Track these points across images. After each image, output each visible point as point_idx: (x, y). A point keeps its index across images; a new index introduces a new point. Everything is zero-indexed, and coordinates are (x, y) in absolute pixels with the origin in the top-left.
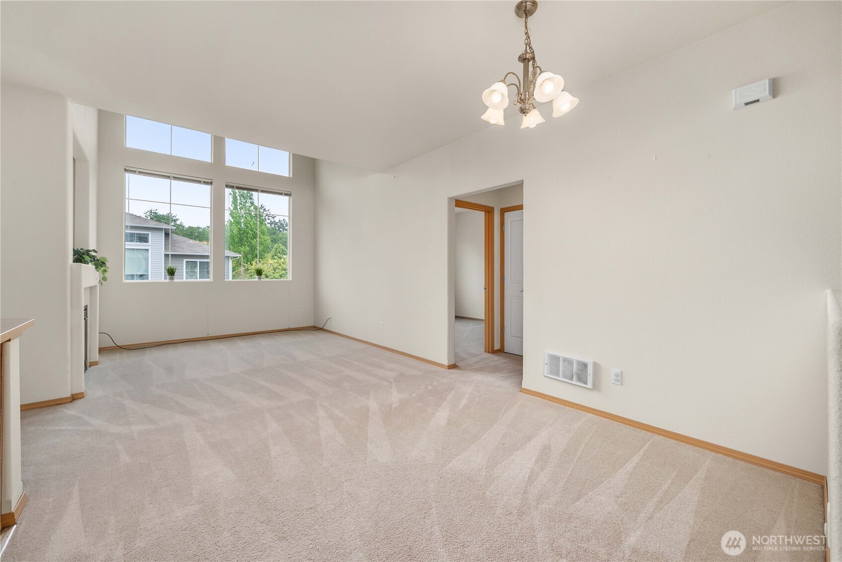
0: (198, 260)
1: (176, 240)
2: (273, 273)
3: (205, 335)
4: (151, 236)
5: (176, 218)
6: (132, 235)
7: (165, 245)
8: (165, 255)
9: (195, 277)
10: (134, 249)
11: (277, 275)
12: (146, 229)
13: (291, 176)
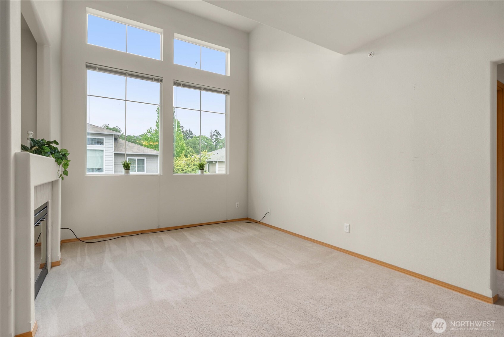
0: (137, 158)
2: (187, 168)
3: (155, 227)
4: (105, 140)
5: (121, 130)
6: (92, 140)
7: (114, 147)
8: (115, 155)
9: (134, 170)
10: (94, 150)
11: (190, 169)
12: (103, 135)
13: (229, 75)
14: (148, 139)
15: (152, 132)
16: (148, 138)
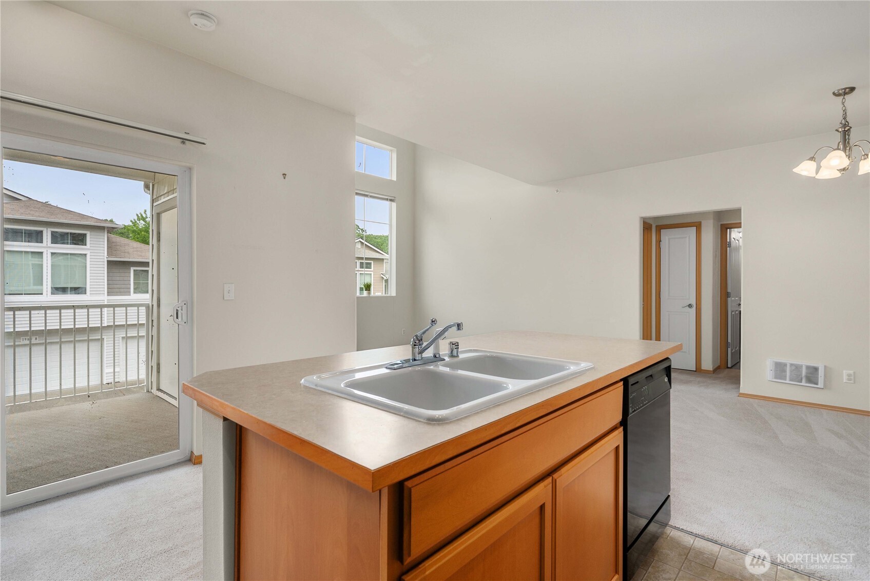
0: (141, 269)
1: (116, 242)
4: (90, 236)
7: (108, 249)
8: (108, 262)
10: (68, 254)
12: (85, 228)
13: (394, 178)
14: (141, 232)
15: (147, 219)
16: (141, 230)
